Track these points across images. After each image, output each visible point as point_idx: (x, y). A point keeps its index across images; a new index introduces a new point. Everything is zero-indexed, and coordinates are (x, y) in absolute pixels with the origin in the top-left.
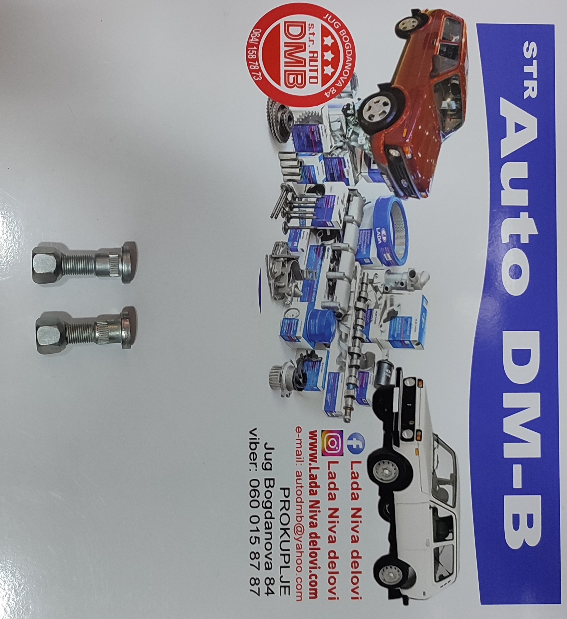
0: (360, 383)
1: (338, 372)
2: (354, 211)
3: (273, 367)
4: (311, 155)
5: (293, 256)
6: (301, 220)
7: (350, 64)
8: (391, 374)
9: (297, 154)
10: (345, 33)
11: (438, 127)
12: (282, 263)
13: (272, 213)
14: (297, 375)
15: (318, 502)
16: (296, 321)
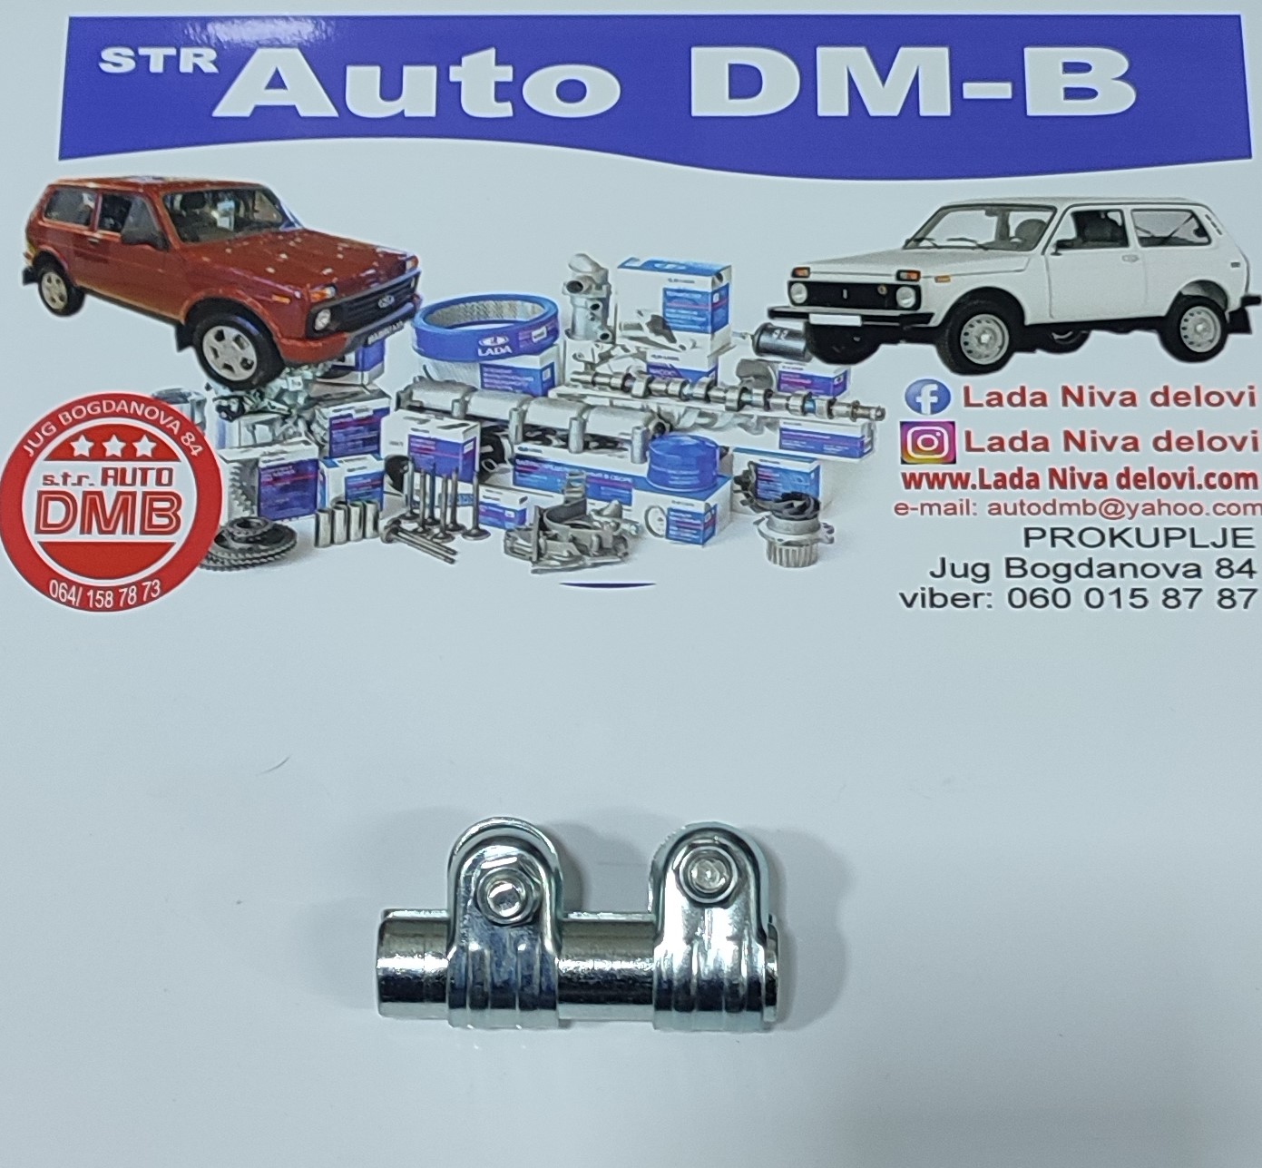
0: (801, 389)
1: (778, 431)
2: (444, 399)
3: (770, 558)
4: (323, 484)
5: (535, 520)
6: (459, 503)
7: (134, 404)
8: (782, 330)
9: (321, 511)
10: (67, 414)
11: (270, 236)
12: (549, 542)
13: (445, 560)
14: (786, 512)
15: (1053, 472)
16: (672, 513)
